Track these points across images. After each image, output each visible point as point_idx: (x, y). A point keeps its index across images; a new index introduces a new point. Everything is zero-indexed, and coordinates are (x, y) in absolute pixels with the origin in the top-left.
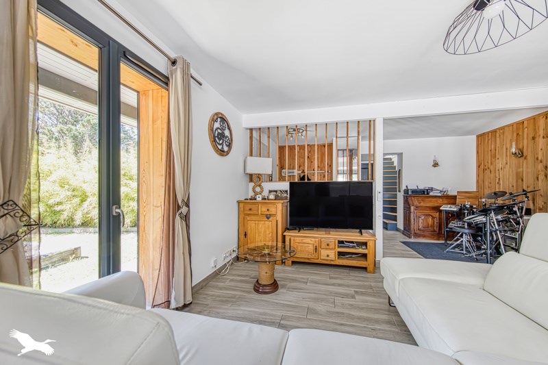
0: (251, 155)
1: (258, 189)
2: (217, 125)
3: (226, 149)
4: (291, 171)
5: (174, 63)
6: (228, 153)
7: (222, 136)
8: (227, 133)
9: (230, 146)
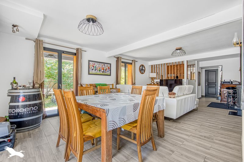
0: (152, 72)
1: (153, 81)
2: (141, 68)
3: (143, 72)
4: (171, 75)
5: (133, 61)
6: (144, 73)
7: (142, 69)
8: (144, 68)
9: (144, 71)
